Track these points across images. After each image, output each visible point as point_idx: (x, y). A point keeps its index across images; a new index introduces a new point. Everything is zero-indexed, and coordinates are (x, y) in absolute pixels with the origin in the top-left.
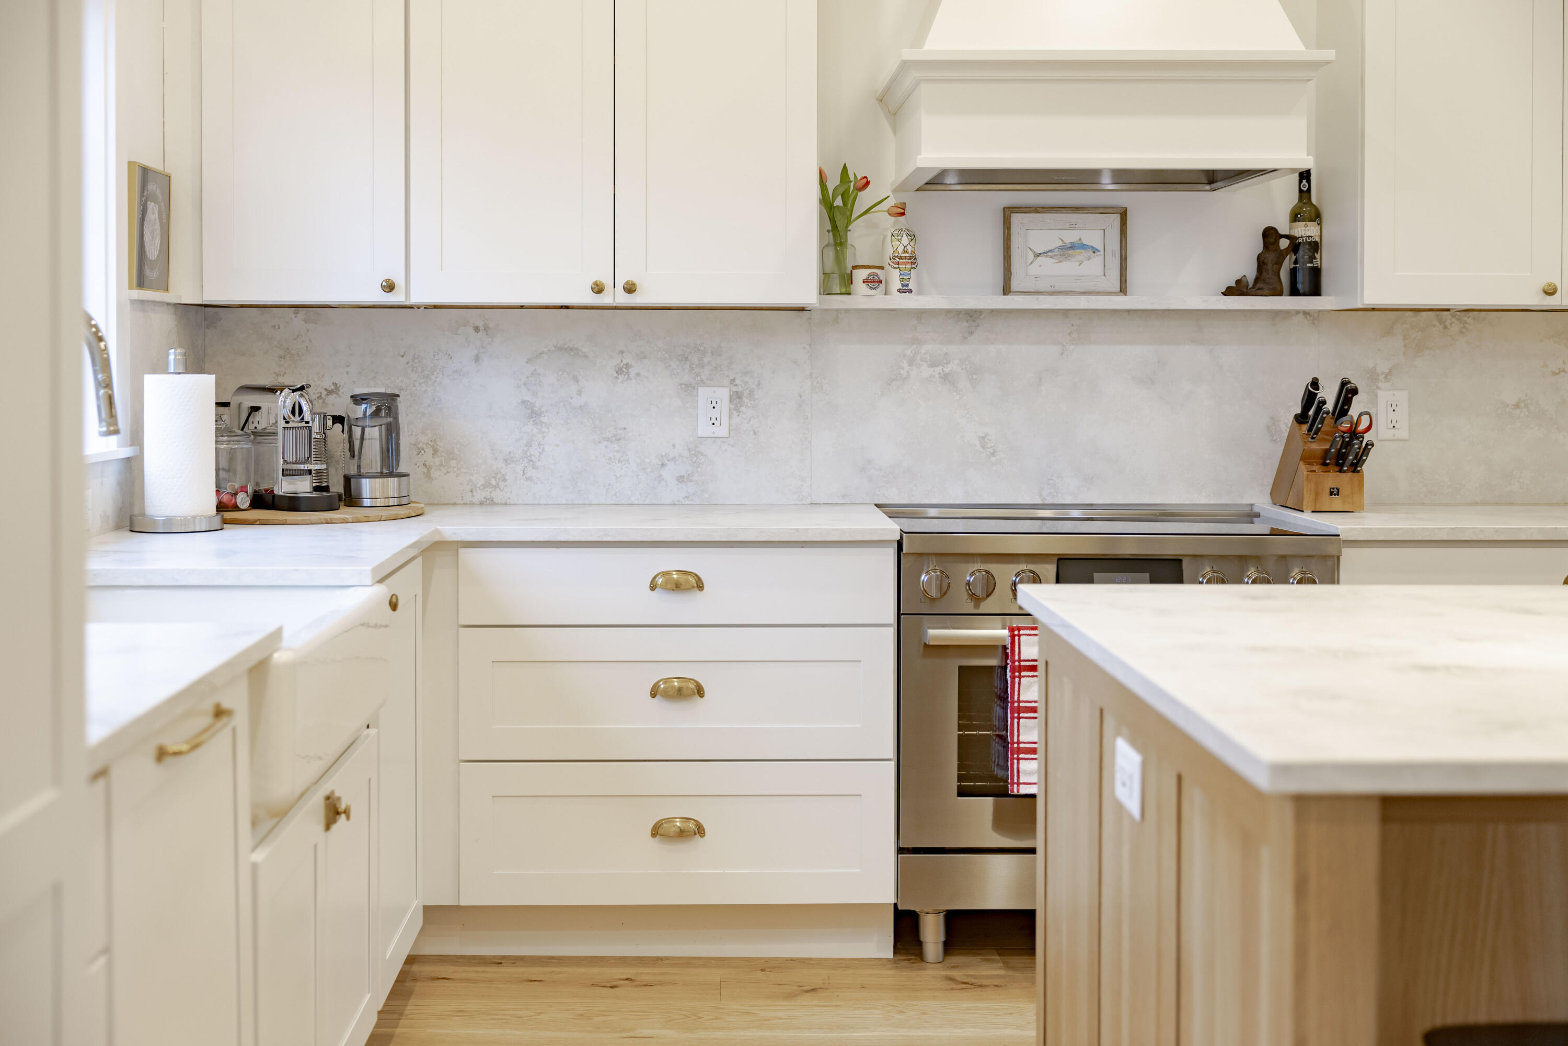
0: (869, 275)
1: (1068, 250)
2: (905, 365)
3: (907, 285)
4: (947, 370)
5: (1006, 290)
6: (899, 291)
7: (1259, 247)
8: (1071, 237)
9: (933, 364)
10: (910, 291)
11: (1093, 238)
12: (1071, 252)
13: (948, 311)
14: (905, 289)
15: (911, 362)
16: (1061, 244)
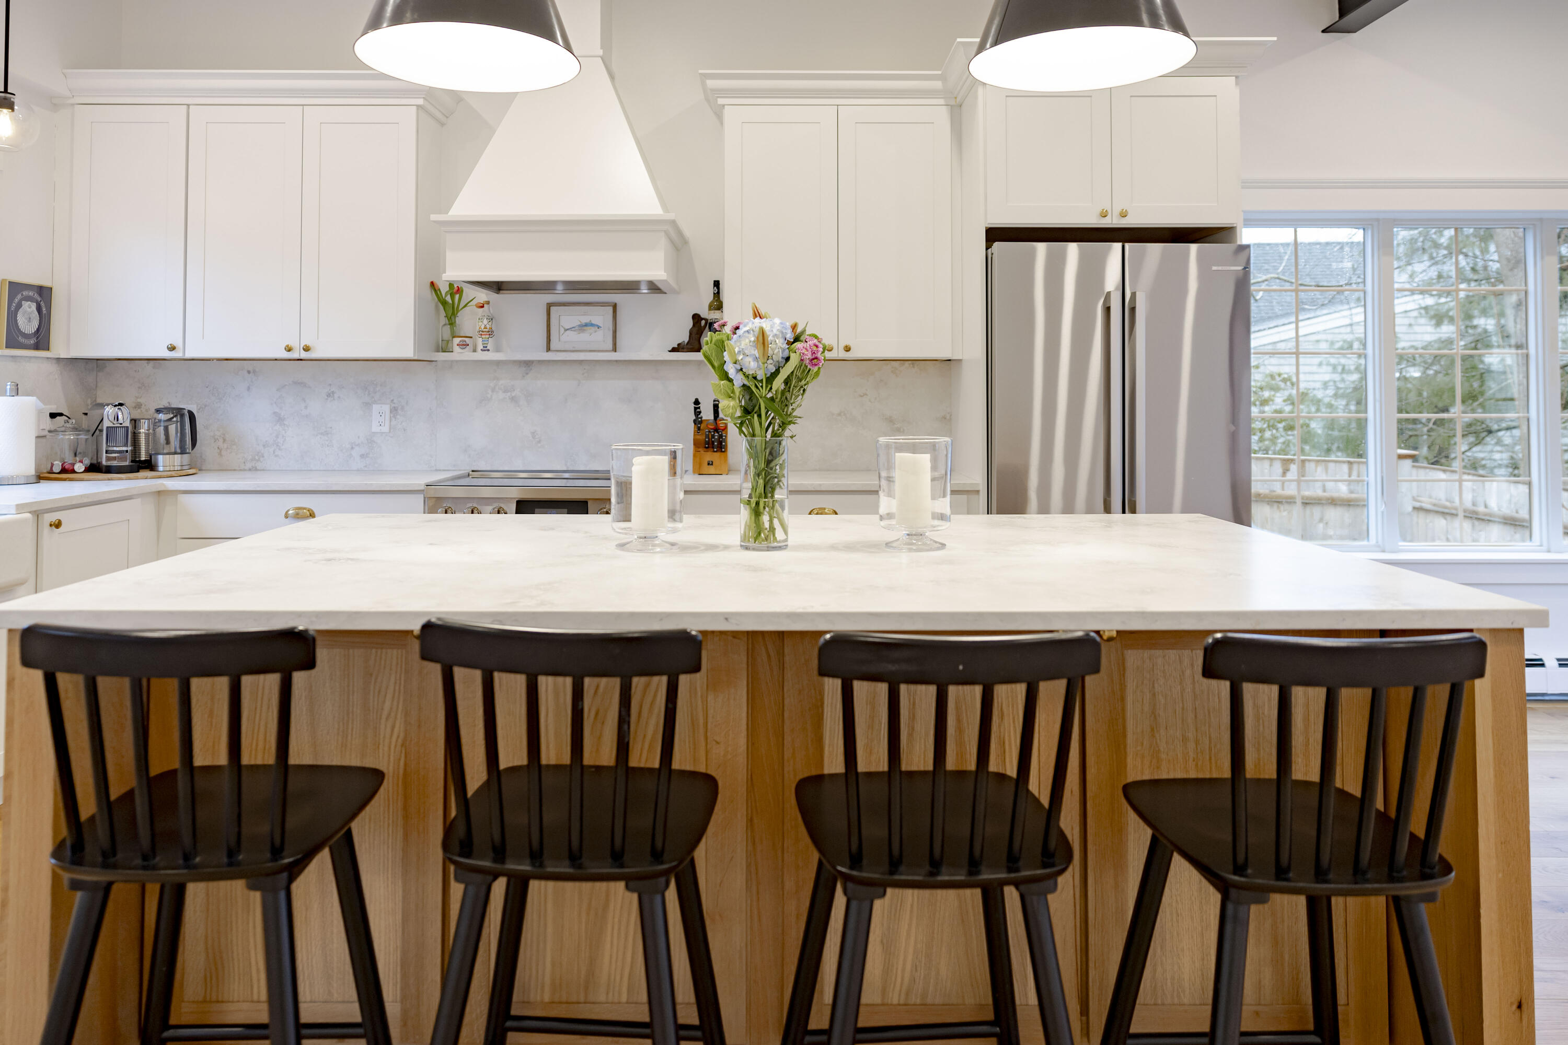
0: (460, 341)
1: (584, 327)
2: (490, 392)
3: (486, 347)
4: (513, 395)
5: (548, 349)
6: (482, 350)
7: (690, 324)
8: (585, 319)
9: (505, 391)
10: (488, 350)
11: (596, 320)
12: (585, 328)
13: (515, 362)
14: (485, 349)
15: (493, 390)
16: (579, 323)
